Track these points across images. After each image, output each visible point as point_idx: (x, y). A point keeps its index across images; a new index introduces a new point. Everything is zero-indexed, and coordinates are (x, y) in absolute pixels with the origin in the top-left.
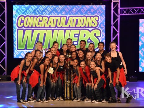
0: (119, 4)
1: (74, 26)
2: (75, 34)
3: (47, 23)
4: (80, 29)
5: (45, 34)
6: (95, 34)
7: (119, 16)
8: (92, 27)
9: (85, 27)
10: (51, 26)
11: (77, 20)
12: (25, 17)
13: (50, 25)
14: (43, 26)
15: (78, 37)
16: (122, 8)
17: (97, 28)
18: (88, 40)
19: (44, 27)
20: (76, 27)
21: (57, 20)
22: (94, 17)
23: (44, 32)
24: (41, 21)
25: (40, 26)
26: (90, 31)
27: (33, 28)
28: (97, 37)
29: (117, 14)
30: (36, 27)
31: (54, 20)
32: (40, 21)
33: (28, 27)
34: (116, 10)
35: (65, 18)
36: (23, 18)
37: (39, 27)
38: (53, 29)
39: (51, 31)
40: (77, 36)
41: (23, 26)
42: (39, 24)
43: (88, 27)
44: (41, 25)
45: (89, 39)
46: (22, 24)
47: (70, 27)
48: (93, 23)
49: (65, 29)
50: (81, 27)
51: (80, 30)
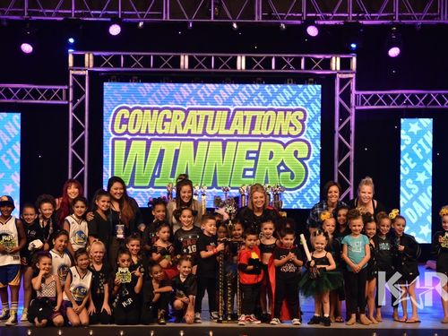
0: (353, 83)
1: (247, 132)
2: (249, 152)
3: (183, 124)
4: (261, 139)
5: (177, 152)
6: (296, 153)
7: (353, 111)
8: (289, 135)
9: (272, 135)
10: (192, 132)
11: (254, 118)
12: (131, 110)
13: (190, 131)
14: (173, 132)
15: (256, 159)
16: (361, 93)
17: (302, 137)
18: (278, 167)
19: (176, 134)
20: (250, 135)
21: (207, 117)
22: (293, 111)
23: (176, 145)
24: (170, 120)
25: (166, 131)
26: (285, 146)
27: (149, 138)
28: (301, 160)
29: (349, 105)
30: (156, 134)
31: (198, 117)
32: (165, 120)
33: (139, 133)
34: (346, 96)
35: (226, 113)
36: (126, 112)
37: (164, 134)
38: (196, 138)
39: (192, 143)
40: (254, 155)
41: (127, 132)
42: (163, 128)
43: (280, 135)
44: (170, 129)
45: (282, 164)
46: (124, 126)
47: (236, 133)
48: (291, 125)
49: (225, 138)
50: (262, 135)
51: (261, 141)
